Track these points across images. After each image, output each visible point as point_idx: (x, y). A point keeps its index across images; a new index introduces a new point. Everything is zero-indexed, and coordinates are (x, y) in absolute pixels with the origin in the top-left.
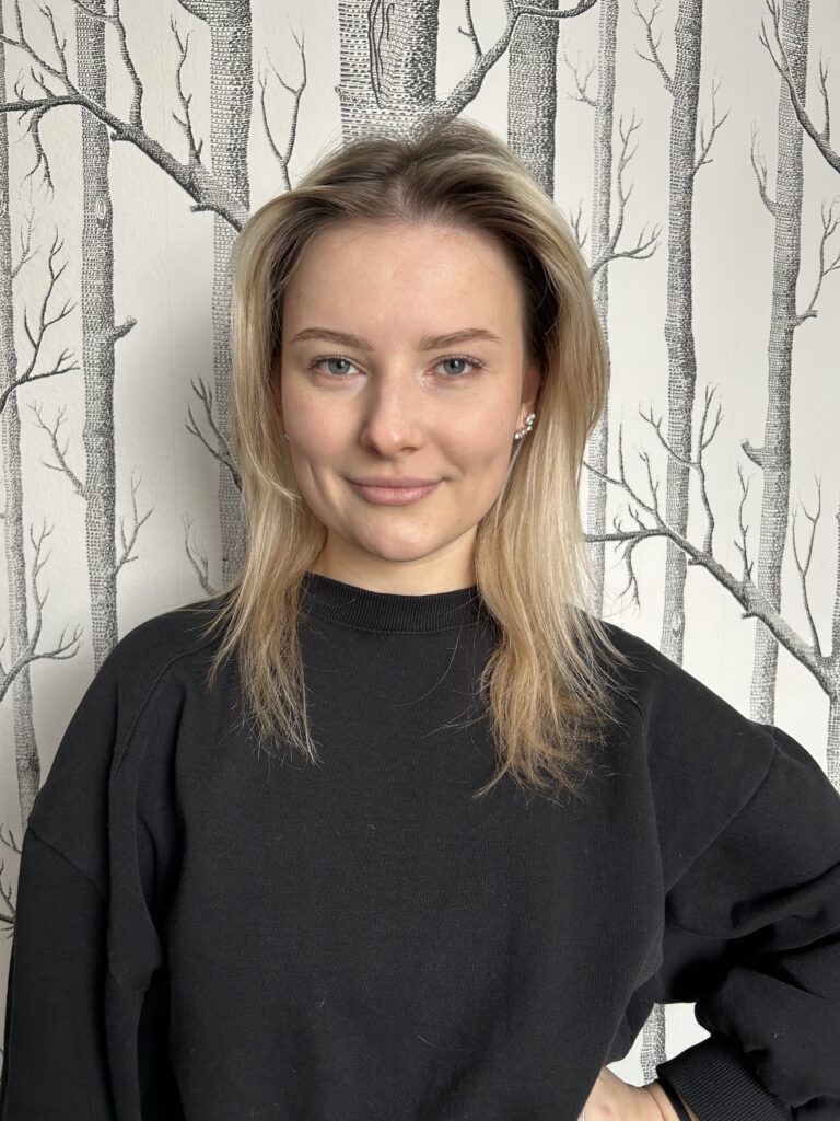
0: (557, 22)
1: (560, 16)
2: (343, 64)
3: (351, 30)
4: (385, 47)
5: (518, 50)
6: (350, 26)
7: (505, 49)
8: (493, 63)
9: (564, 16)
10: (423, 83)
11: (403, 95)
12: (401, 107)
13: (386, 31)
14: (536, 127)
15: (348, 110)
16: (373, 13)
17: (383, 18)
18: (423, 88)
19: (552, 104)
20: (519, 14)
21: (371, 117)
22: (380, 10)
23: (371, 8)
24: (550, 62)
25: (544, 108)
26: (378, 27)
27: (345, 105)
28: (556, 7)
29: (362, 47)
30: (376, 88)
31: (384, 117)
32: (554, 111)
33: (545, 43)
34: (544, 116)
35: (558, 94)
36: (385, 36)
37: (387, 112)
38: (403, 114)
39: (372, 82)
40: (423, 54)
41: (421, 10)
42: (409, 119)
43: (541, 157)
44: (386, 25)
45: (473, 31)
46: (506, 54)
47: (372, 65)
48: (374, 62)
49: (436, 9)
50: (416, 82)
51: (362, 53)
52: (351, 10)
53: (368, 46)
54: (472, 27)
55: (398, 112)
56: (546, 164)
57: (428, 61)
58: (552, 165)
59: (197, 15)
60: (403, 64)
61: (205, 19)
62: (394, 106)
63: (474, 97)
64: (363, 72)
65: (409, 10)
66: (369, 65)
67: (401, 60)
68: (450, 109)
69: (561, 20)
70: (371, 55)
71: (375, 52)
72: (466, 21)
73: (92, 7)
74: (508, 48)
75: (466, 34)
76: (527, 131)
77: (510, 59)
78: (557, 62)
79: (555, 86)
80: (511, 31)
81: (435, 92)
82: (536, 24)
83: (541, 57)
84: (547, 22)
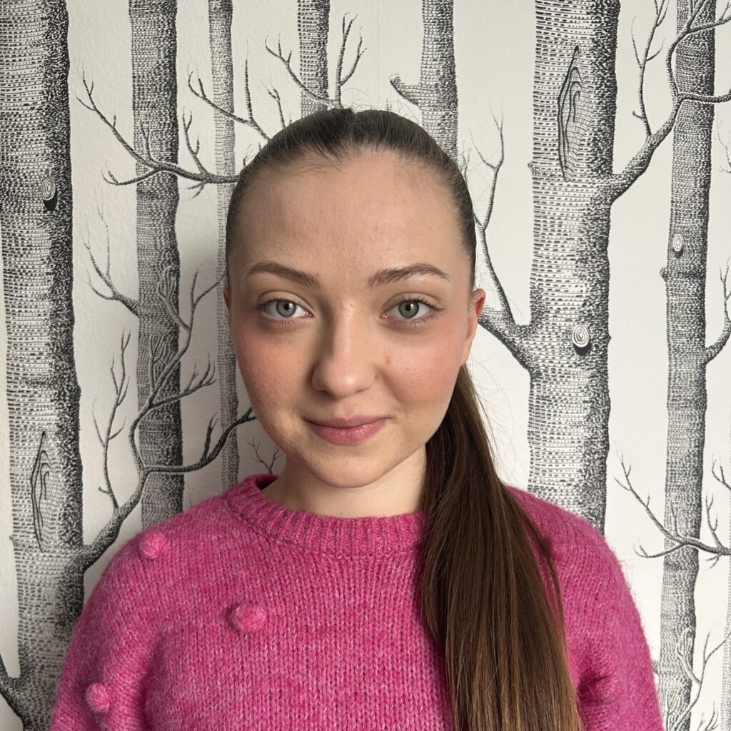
0: (713, 106)
1: (715, 102)
2: (535, 144)
3: (543, 114)
4: (571, 129)
5: (680, 130)
6: (543, 111)
7: (670, 130)
8: (661, 141)
9: (718, 101)
10: (602, 159)
11: (585, 170)
12: (584, 180)
13: (572, 115)
14: (694, 196)
15: (539, 183)
16: (562, 98)
17: (570, 104)
18: (602, 164)
19: (707, 176)
20: (683, 99)
21: (558, 189)
22: (568, 97)
23: (560, 95)
24: (706, 140)
25: (701, 180)
26: (566, 111)
27: (536, 179)
28: (712, 94)
29: (552, 129)
30: (563, 164)
31: (569, 189)
32: (709, 182)
33: (703, 125)
34: (701, 187)
35: (712, 167)
36: (571, 119)
37: (572, 184)
38: (585, 186)
39: (560, 159)
40: (603, 134)
41: (603, 95)
42: (590, 190)
43: (697, 221)
44: (573, 110)
45: (645, 114)
46: (671, 134)
47: (560, 144)
48: (562, 141)
49: (615, 95)
50: (596, 158)
51: (552, 134)
52: (543, 97)
53: (557, 128)
54: (644, 111)
55: (580, 185)
56: (701, 227)
57: (607, 140)
58: (707, 228)
59: (410, 100)
60: (586, 143)
61: (417, 104)
62: (577, 179)
63: (644, 171)
64: (552, 150)
65: (592, 96)
66: (557, 144)
67: (584, 140)
68: (625, 181)
69: (716, 105)
70: (559, 135)
71: (563, 133)
72: (639, 106)
73: (316, 92)
74: (673, 128)
75: (638, 117)
76: (687, 199)
77: (675, 138)
78: (712, 140)
79: (710, 161)
80: (676, 114)
81: (612, 167)
82: (696, 108)
83: (699, 136)
84: (704, 106)
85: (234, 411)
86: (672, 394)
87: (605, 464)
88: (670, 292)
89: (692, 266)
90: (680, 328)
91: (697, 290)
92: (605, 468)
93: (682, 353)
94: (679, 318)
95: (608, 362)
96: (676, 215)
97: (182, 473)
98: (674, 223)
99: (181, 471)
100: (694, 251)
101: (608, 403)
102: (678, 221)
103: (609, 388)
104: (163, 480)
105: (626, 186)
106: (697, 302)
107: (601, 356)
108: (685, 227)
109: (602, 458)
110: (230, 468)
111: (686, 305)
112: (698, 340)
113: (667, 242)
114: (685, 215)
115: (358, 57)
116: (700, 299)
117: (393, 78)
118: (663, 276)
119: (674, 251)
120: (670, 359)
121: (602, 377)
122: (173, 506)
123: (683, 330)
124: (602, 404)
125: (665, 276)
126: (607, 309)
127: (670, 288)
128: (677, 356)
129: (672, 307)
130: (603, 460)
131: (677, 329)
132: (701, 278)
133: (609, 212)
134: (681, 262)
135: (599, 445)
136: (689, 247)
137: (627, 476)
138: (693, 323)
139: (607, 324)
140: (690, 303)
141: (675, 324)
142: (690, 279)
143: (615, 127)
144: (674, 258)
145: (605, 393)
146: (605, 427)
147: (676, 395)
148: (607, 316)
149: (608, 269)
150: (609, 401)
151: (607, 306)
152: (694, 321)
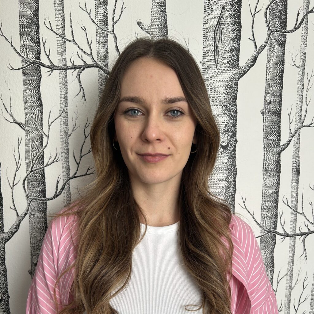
1: (287, 33)
2: (204, 52)
3: (207, 38)
4: (220, 45)
5: (271, 46)
6: (207, 37)
7: (266, 46)
8: (261, 51)
9: (288, 33)
10: (234, 59)
11: (227, 65)
12: (226, 69)
13: (221, 39)
14: (276, 76)
15: (205, 71)
16: (216, 31)
17: (220, 34)
18: (234, 62)
19: (283, 67)
20: (272, 32)
21: (214, 73)
22: (219, 30)
23: (215, 30)
24: (282, 51)
25: (279, 69)
26: (218, 37)
27: (204, 69)
28: (286, 29)
29: (211, 46)
30: (216, 62)
31: (219, 73)
32: (283, 70)
33: (281, 43)
34: (280, 72)
35: (285, 63)
36: (220, 41)
37: (220, 71)
38: (226, 72)
39: (215, 60)
40: (235, 48)
41: (235, 30)
42: (229, 74)
43: (278, 88)
44: (221, 36)
45: (254, 39)
46: (266, 48)
47: (215, 53)
48: (216, 51)
49: (240, 30)
50: (232, 59)
51: (211, 48)
52: (207, 30)
53: (214, 45)
54: (254, 37)
55: (224, 71)
56: (280, 91)
57: (236, 51)
58: (282, 91)
59: (146, 32)
60: (227, 52)
61: (149, 33)
62: (223, 69)
63: (253, 65)
64: (211, 55)
65: (230, 30)
66: (214, 53)
67: (226, 51)
68: (245, 70)
69: (287, 34)
70: (215, 48)
71: (216, 47)
72: (252, 35)
73: (103, 27)
75: (251, 40)
76: (273, 78)
77: (268, 50)
78: (285, 50)
79: (284, 60)
80: (269, 39)
81: (239, 63)
82: (278, 36)
83: (279, 49)
84: (282, 35)
85: (68, 174)
86: (265, 166)
87: (234, 197)
88: (265, 120)
89: (275, 109)
90: (269, 137)
91: (277, 119)
92: (234, 199)
93: (270, 148)
94: (269, 132)
95: (236, 152)
96: (268, 85)
97: (46, 201)
98: (267, 89)
99: (45, 200)
100: (276, 102)
101: (236, 170)
102: (269, 88)
103: (236, 164)
104: (38, 204)
105: (245, 72)
106: (277, 125)
107: (233, 150)
108: (272, 91)
109: (233, 194)
110: (67, 199)
111: (272, 126)
112: (277, 142)
113: (264, 97)
114: (272, 85)
115: (122, 11)
116: (278, 124)
117: (138, 21)
118: (262, 113)
119: (267, 102)
120: (264, 150)
121: (233, 159)
122: (42, 215)
123: (271, 137)
124: (233, 171)
125: (263, 113)
126: (236, 128)
127: (265, 118)
128: (267, 149)
129: (266, 127)
130: (233, 196)
131: (268, 137)
132: (279, 114)
133: (237, 84)
134: (270, 107)
135: (232, 189)
136: (274, 100)
137: (244, 203)
138: (275, 134)
139: (236, 135)
140: (274, 125)
141: (267, 135)
142: (274, 114)
143: (241, 45)
144: (267, 105)
145: (235, 166)
146: (235, 181)
147: (267, 167)
148: (236, 132)
149: (237, 110)
150: (236, 169)
151: (236, 127)
152: (276, 133)
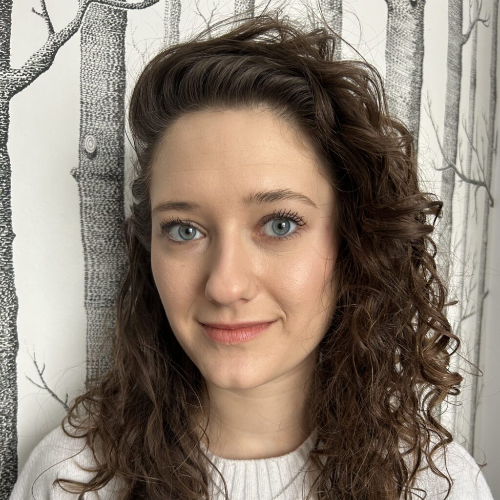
0: (126, 12)
1: (127, 8)
5: (88, 31)
7: (76, 30)
8: (65, 41)
9: (131, 8)
14: (107, 99)
20: (90, 2)
24: (119, 45)
25: (114, 84)
33: (114, 29)
34: (115, 91)
43: (112, 125)
45: (46, 12)
46: (78, 34)
54: (45, 8)
63: (47, 68)
68: (24, 77)
69: (129, 11)
72: (40, 3)
74: (80, 29)
75: (39, 14)
76: (99, 101)
77: (82, 39)
78: (126, 45)
79: (124, 66)
80: (82, 16)
81: (9, 61)
82: (105, 12)
83: (111, 40)
84: (116, 11)
86: (90, 294)
87: (14, 363)
88: (83, 193)
89: (108, 168)
90: (96, 229)
91: (115, 192)
92: (15, 366)
93: (100, 253)
94: (94, 219)
95: (13, 259)
96: (86, 115)
98: (85, 124)
100: (109, 153)
101: (15, 301)
102: (89, 122)
103: (16, 286)
105: (27, 82)
106: (115, 204)
107: (5, 254)
108: (97, 129)
109: (11, 356)
111: (102, 206)
112: (118, 241)
113: (77, 142)
114: (97, 117)
116: (119, 201)
118: (74, 176)
119: (86, 151)
120: (86, 259)
121: (6, 274)
123: (100, 231)
124: (9, 302)
125: (76, 176)
126: (9, 206)
127: (83, 188)
128: (94, 257)
129: (86, 208)
130: (12, 359)
131: (92, 230)
132: (118, 181)
133: (7, 107)
134: (95, 163)
135: (6, 343)
136: (103, 149)
137: (41, 375)
138: (111, 224)
139: (10, 221)
140: (107, 205)
141: (90, 225)
142: (106, 181)
143: (12, 22)
144: (87, 159)
145: (11, 291)
146: (13, 326)
147: (95, 294)
148: (10, 213)
149: (9, 165)
150: (16, 299)
151: (9, 203)
